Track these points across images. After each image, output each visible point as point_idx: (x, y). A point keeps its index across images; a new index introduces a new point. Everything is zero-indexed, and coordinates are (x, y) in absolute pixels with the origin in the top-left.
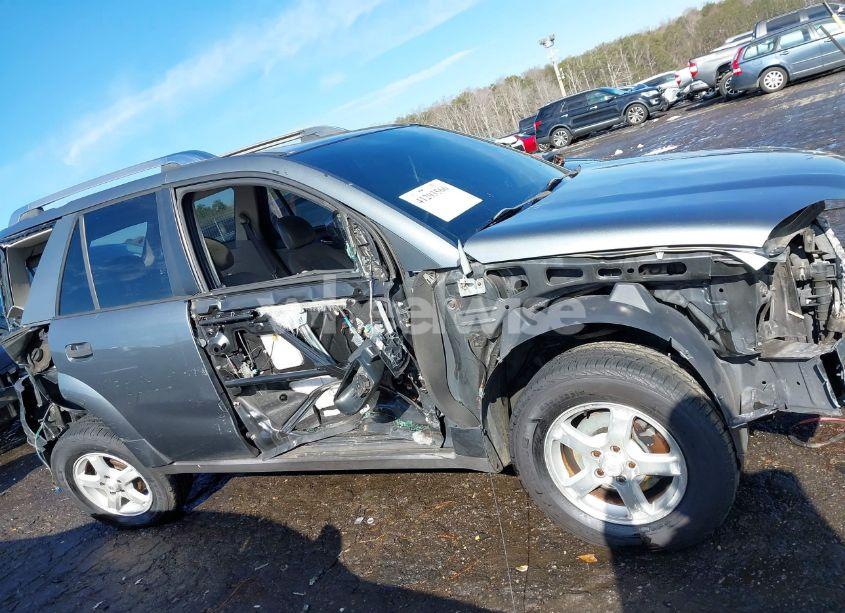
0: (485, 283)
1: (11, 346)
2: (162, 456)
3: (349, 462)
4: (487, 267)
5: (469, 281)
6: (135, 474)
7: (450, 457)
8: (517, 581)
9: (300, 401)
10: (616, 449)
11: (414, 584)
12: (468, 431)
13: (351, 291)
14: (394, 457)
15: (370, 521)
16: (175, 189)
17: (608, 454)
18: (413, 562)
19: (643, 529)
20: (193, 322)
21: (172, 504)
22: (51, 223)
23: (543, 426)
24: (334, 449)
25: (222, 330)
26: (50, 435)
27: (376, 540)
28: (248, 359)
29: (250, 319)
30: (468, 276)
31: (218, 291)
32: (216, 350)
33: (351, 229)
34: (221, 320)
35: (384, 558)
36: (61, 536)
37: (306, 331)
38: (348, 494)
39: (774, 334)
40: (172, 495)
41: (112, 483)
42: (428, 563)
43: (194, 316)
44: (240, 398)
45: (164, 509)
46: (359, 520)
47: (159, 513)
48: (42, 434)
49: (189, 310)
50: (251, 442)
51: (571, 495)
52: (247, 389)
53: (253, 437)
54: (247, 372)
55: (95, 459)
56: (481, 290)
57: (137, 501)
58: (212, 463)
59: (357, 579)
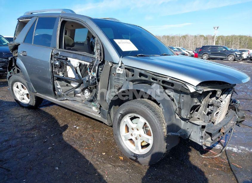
0: (123, 71)
1: (11, 46)
2: (34, 90)
3: (76, 109)
4: (125, 66)
5: (120, 69)
6: (28, 92)
7: (99, 117)
8: (100, 156)
9: (71, 88)
10: (138, 130)
11: (74, 146)
12: (104, 110)
13: (91, 61)
14: (86, 112)
15: (78, 128)
16: (61, 18)
17: (135, 130)
18: (79, 141)
19: (137, 155)
20: (52, 56)
21: (34, 104)
22: (31, 18)
23: (123, 116)
24: (74, 104)
25: (58, 60)
26: (12, 74)
27: (75, 133)
28: (62, 71)
29: (65, 60)
30: (120, 67)
31: (61, 49)
32: (55, 65)
33: (97, 44)
34: (59, 57)
35: (73, 137)
36: (6, 102)
37: (78, 69)
38: (77, 120)
39: (197, 117)
40: (35, 102)
41: (21, 92)
42: (83, 143)
43: (53, 54)
44: (57, 81)
45: (32, 105)
46: (75, 126)
47: (30, 105)
48: (10, 73)
49: (52, 52)
50: (55, 94)
51: (123, 138)
52: (59, 79)
53: (56, 93)
54: (61, 75)
55: (19, 84)
56: (122, 73)
57: (26, 100)
58: (45, 96)
59: (63, 139)
